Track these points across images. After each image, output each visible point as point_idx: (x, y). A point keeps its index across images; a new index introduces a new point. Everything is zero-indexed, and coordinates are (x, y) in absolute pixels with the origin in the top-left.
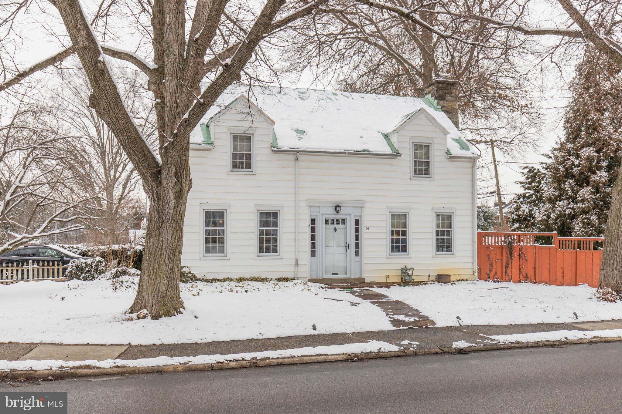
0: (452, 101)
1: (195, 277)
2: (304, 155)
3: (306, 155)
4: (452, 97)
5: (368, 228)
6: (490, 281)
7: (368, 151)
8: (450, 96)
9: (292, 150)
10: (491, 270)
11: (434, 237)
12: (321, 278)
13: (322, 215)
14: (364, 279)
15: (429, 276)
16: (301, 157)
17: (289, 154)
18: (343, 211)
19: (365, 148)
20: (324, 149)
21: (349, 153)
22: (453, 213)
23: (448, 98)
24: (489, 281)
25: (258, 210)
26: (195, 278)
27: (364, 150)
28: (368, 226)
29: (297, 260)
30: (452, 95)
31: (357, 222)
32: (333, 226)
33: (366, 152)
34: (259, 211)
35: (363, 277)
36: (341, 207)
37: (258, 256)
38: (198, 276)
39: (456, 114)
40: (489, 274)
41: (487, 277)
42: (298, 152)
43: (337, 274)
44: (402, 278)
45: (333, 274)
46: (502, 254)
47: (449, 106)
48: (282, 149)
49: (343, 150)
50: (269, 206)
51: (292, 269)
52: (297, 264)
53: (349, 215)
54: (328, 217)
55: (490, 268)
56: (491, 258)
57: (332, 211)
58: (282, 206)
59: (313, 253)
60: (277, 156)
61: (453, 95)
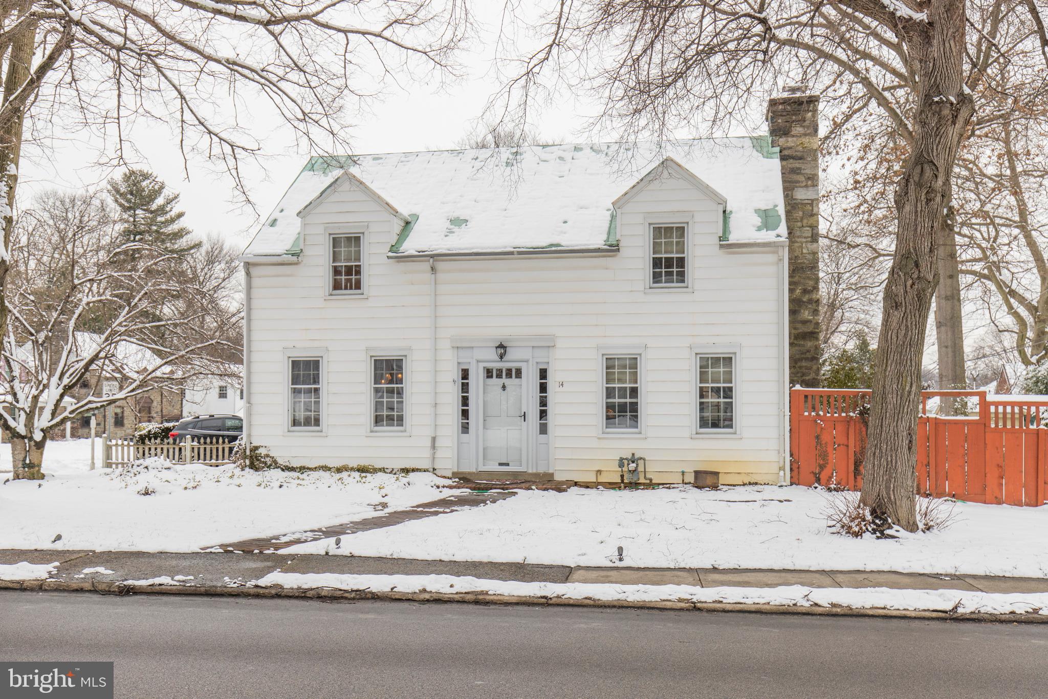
0: (805, 135)
1: (275, 462)
2: (446, 260)
3: (451, 260)
4: (804, 127)
5: (562, 385)
6: (820, 487)
7: (558, 245)
8: (801, 126)
9: (421, 253)
10: (822, 467)
11: (693, 400)
12: (474, 471)
13: (478, 361)
14: (552, 475)
15: (683, 473)
16: (440, 266)
17: (422, 261)
18: (511, 355)
19: (555, 242)
20: (477, 248)
21: (520, 253)
22: (735, 353)
23: (797, 130)
24: (816, 488)
25: (371, 357)
26: (275, 465)
27: (552, 245)
28: (561, 380)
29: (434, 439)
30: (805, 124)
31: (543, 374)
32: (500, 381)
33: (553, 249)
34: (373, 359)
35: (551, 471)
36: (506, 347)
37: (372, 431)
38: (280, 461)
39: (813, 160)
40: (820, 473)
41: (812, 478)
42: (432, 256)
43: (508, 465)
44: (622, 476)
45: (500, 464)
46: (848, 434)
47: (797, 146)
48: (406, 254)
49: (511, 247)
50: (388, 349)
51: (427, 453)
52: (434, 447)
53: (527, 361)
54: (490, 365)
55: (821, 462)
56: (823, 442)
57: (493, 355)
58: (410, 349)
59: (465, 428)
60: (402, 266)
61: (807, 123)
